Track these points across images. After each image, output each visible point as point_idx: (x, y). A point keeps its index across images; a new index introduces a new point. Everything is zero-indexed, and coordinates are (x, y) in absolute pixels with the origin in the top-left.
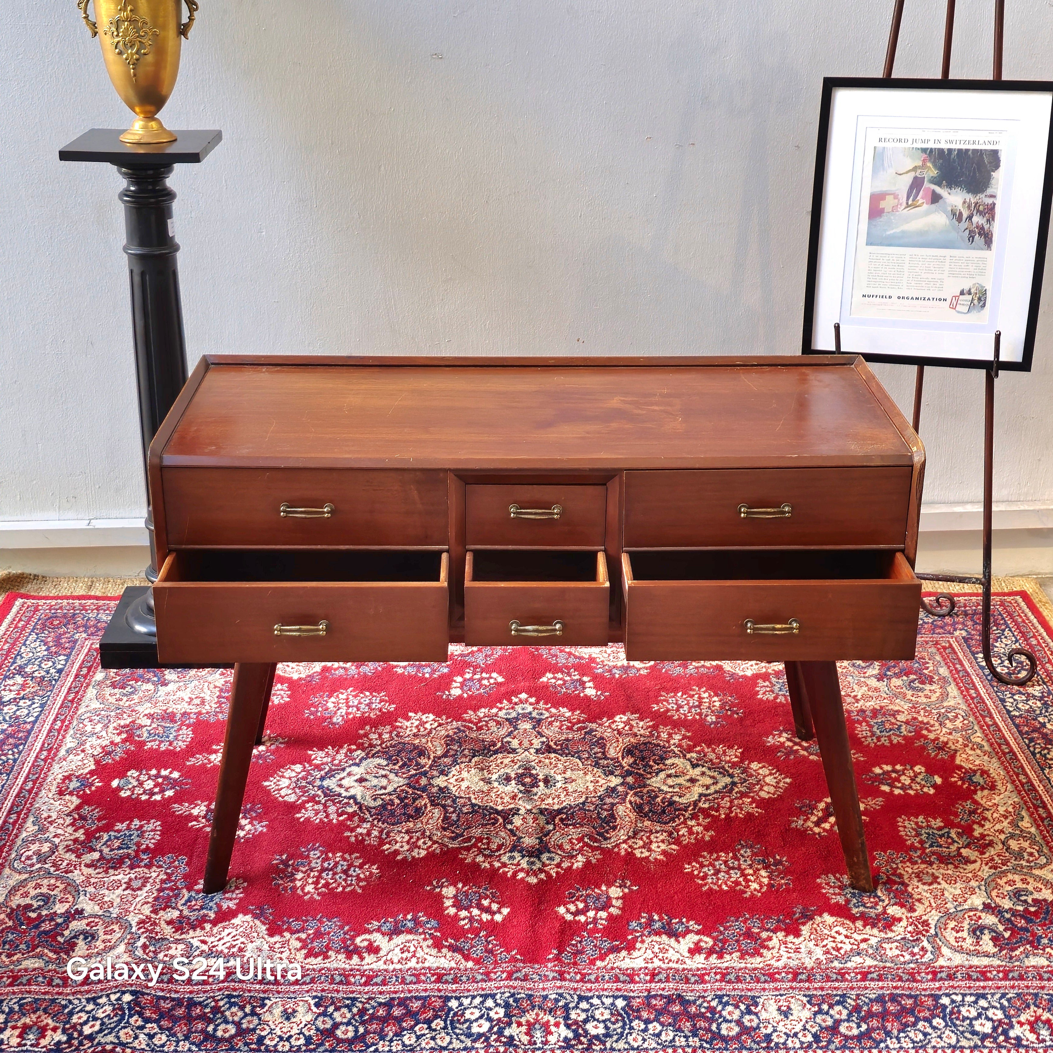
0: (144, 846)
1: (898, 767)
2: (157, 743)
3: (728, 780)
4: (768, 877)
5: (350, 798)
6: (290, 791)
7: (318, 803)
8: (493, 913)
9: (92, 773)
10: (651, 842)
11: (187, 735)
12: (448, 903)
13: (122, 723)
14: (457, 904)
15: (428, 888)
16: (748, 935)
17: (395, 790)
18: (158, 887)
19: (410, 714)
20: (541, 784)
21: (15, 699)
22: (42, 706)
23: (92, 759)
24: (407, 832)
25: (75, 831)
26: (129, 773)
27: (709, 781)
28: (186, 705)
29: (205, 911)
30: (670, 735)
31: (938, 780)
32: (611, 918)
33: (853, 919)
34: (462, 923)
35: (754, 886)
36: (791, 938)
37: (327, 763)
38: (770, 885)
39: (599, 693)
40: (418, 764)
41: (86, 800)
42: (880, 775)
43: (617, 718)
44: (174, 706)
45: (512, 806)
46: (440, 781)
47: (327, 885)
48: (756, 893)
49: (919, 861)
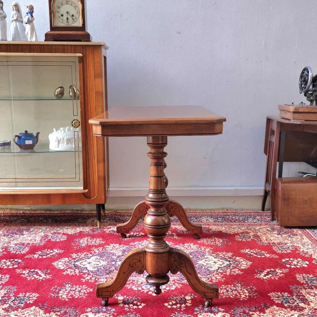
1: (291, 259)
2: (15, 251)
3: (228, 263)
4: (248, 293)
5: (85, 268)
6: (62, 266)
7: (73, 269)
8: (138, 306)
11: (27, 249)
12: (120, 301)
13: (4, 246)
14: (124, 303)
16: (244, 312)
17: (102, 265)
19: (110, 244)
24: (106, 278)
26: (2, 261)
27: (221, 263)
28: (29, 241)
29: (20, 304)
30: (205, 249)
31: (308, 263)
32: (186, 306)
33: (285, 308)
34: (126, 309)
35: (243, 296)
36: (262, 314)
37: (77, 258)
38: (250, 296)
39: (179, 237)
40: (112, 258)
42: (285, 262)
43: (185, 244)
44: (25, 241)
47: (72, 296)
48: (244, 299)
49: (307, 288)
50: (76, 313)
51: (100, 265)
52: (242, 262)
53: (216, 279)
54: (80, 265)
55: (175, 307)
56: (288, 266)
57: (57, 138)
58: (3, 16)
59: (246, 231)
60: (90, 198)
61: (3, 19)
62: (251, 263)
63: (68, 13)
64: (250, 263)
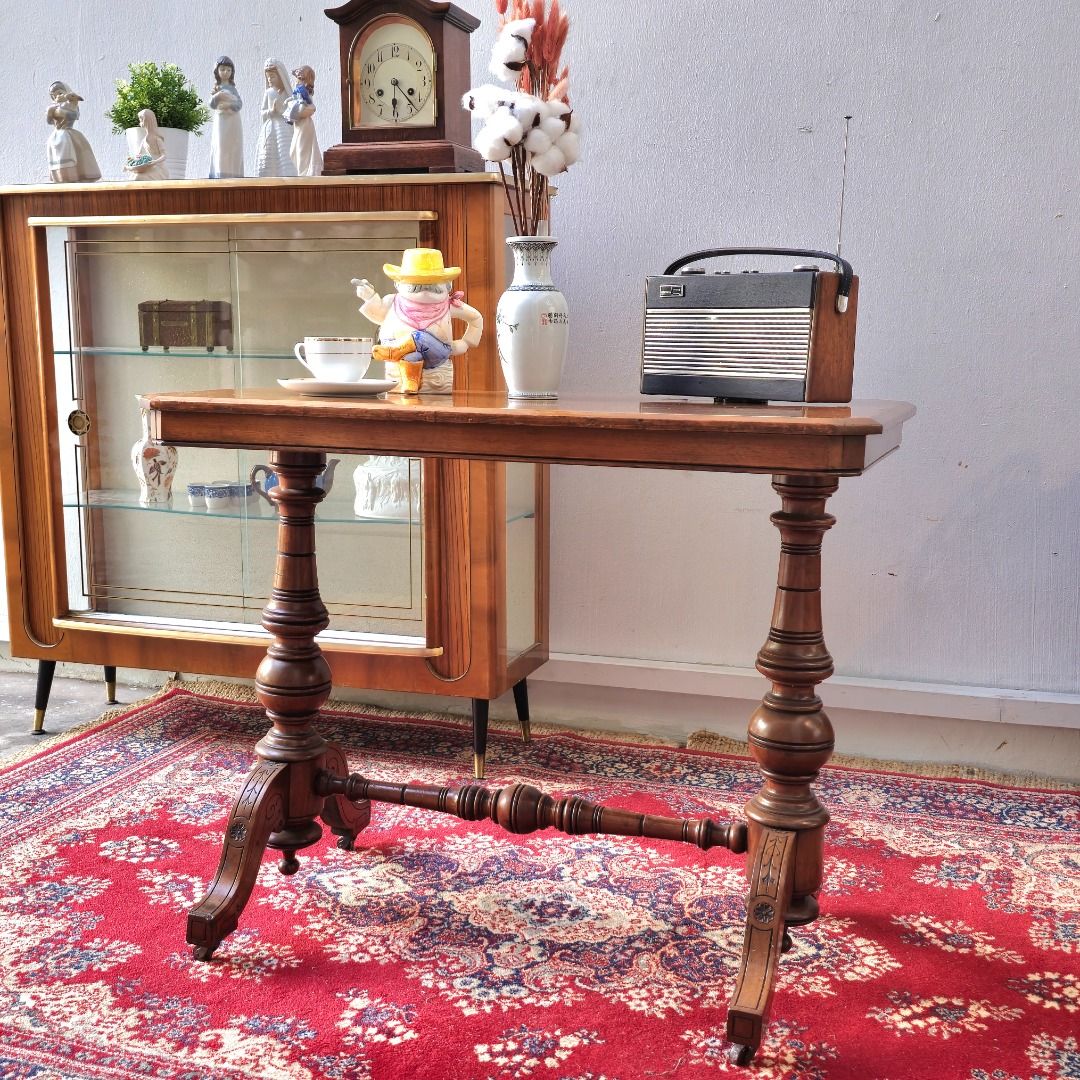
0: (73, 901)
1: (1068, 977)
2: (185, 816)
3: (812, 952)
4: (794, 1064)
5: (332, 895)
7: (296, 892)
8: (391, 1036)
9: (95, 831)
10: (660, 996)
11: (221, 815)
12: (348, 1014)
13: (169, 797)
14: (358, 1019)
15: (340, 995)
17: (391, 894)
18: (47, 937)
20: (566, 915)
21: (92, 766)
22: (111, 773)
23: (108, 820)
24: (368, 935)
25: (23, 875)
26: (129, 838)
29: (72, 969)
32: (540, 1068)
34: (347, 1039)
37: (337, 861)
41: (62, 853)
42: (1035, 982)
43: (712, 869)
45: (511, 933)
46: (448, 896)
50: (198, 1022)
51: (386, 892)
52: (865, 955)
53: (721, 998)
54: (327, 884)
55: (502, 1061)
56: (1034, 999)
57: (370, 480)
58: (229, 104)
59: (976, 853)
60: (449, 678)
61: (230, 115)
62: (898, 965)
63: (396, 83)
64: (891, 964)
